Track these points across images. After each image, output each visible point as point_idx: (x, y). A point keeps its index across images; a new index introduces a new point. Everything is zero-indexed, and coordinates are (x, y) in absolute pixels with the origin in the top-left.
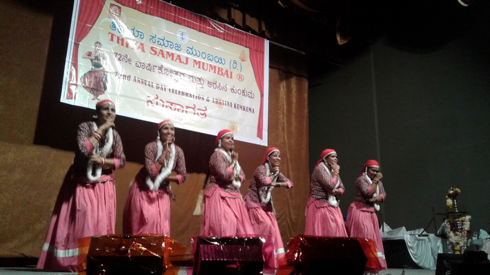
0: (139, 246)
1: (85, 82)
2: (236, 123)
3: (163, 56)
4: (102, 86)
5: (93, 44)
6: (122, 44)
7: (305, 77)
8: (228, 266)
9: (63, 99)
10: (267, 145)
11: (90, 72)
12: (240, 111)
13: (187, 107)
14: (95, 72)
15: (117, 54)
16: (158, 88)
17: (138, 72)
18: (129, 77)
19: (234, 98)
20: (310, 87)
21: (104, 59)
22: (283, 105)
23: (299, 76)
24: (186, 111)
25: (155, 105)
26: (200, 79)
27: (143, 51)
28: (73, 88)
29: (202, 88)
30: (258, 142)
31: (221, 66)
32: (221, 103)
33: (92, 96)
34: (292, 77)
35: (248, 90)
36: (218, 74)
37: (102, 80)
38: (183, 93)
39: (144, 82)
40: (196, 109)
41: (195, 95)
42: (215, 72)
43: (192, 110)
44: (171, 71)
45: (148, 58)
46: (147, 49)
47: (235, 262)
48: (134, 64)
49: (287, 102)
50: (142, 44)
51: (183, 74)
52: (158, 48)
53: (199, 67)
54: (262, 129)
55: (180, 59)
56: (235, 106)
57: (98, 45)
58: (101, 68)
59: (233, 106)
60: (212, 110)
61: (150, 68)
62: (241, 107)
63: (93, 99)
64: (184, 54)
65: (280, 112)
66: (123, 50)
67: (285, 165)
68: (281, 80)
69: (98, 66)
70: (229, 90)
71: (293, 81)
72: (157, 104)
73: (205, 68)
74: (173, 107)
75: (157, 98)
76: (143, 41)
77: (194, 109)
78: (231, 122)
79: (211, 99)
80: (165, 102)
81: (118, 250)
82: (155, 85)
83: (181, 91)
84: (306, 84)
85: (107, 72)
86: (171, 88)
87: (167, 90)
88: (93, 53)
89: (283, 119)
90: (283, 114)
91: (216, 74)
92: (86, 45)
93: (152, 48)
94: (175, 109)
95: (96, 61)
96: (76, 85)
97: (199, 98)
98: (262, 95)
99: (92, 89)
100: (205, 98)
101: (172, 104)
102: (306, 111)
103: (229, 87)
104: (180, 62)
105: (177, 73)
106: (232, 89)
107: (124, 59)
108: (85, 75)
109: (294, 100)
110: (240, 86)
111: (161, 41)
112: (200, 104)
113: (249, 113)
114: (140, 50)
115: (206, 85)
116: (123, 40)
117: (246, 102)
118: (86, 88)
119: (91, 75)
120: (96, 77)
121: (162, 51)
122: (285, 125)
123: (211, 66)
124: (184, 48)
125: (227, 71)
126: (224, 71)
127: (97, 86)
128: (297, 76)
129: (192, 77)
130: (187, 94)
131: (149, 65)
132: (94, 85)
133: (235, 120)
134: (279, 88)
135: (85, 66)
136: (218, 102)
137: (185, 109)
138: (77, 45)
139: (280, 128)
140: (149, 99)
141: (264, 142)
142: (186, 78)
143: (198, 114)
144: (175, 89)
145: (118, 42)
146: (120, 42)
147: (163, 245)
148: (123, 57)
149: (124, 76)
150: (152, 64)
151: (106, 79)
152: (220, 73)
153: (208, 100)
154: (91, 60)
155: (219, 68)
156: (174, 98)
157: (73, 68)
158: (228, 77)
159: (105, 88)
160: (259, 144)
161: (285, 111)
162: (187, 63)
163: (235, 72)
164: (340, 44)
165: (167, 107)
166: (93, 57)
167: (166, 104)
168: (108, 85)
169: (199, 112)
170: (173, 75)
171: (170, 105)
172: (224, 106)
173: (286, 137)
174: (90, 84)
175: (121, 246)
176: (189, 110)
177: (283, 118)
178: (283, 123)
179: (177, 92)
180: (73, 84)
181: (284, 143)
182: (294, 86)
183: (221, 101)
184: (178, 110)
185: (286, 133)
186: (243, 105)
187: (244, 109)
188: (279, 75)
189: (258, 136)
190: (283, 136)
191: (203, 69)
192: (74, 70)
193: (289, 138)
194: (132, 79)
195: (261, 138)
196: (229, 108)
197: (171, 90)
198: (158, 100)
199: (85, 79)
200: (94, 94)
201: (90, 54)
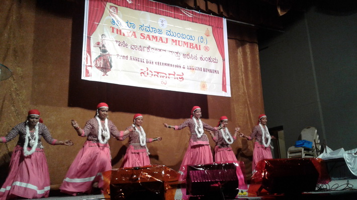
0: (146, 174)
1: (96, 64)
2: (205, 82)
3: (150, 39)
4: (109, 65)
5: (100, 36)
6: (120, 34)
7: (257, 43)
8: (212, 185)
9: (83, 77)
10: (230, 96)
11: (100, 56)
12: (208, 73)
13: (169, 74)
14: (103, 56)
15: (117, 41)
16: (147, 62)
17: (133, 53)
18: (127, 57)
19: (203, 64)
20: (260, 50)
22: (241, 65)
23: (252, 43)
24: (169, 78)
25: (146, 75)
26: (177, 53)
27: (135, 37)
28: (89, 68)
29: (179, 59)
30: (223, 94)
31: (192, 42)
33: (103, 73)
34: (246, 44)
35: (212, 57)
36: (190, 47)
37: (108, 61)
38: (165, 64)
39: (137, 60)
40: (176, 75)
41: (174, 65)
42: (187, 47)
44: (156, 49)
45: (139, 41)
46: (138, 35)
47: (217, 182)
48: (129, 47)
49: (243, 62)
50: (134, 32)
51: (165, 51)
52: (146, 34)
53: (176, 44)
54: (226, 85)
55: (162, 40)
57: (104, 36)
58: (107, 53)
59: (203, 70)
60: (188, 74)
61: (141, 48)
62: (209, 70)
63: (104, 75)
64: (164, 36)
65: (239, 71)
66: (121, 39)
67: (247, 109)
68: (238, 47)
69: (105, 51)
70: (199, 59)
71: (248, 47)
72: (148, 74)
73: (181, 45)
74: (160, 75)
75: (148, 70)
76: (135, 30)
77: (174, 75)
78: (202, 82)
79: (186, 67)
80: (153, 72)
81: (131, 179)
82: (145, 61)
84: (257, 48)
87: (154, 63)
88: (101, 43)
90: (242, 72)
91: (189, 48)
92: (96, 37)
93: (141, 34)
94: (161, 77)
95: (103, 48)
96: (91, 66)
97: (177, 66)
98: (224, 60)
99: (102, 68)
100: (182, 67)
101: (158, 73)
102: (259, 68)
103: (199, 57)
104: (162, 42)
105: (160, 50)
106: (201, 58)
107: (122, 44)
108: (96, 59)
109: (249, 60)
110: (207, 55)
111: (148, 29)
112: (179, 71)
113: (215, 74)
114: (133, 36)
115: (182, 56)
116: (120, 31)
117: (212, 66)
118: (98, 68)
119: (100, 59)
120: (104, 60)
121: (148, 35)
122: (244, 80)
123: (184, 42)
124: (164, 32)
125: (196, 45)
126: (194, 45)
127: (106, 67)
128: (249, 42)
129: (171, 52)
130: (168, 65)
131: (140, 46)
132: (103, 65)
133: (205, 80)
134: (237, 53)
135: (96, 52)
136: (192, 69)
137: (168, 76)
138: (89, 38)
139: (241, 82)
140: (142, 71)
141: (228, 94)
142: (167, 53)
144: (160, 62)
145: (117, 33)
146: (119, 32)
147: (163, 172)
149: (124, 56)
151: (111, 60)
152: (192, 47)
153: (184, 68)
154: (100, 48)
155: (190, 43)
157: (88, 54)
158: (197, 49)
159: (111, 67)
160: (224, 95)
161: (243, 70)
162: (167, 42)
163: (203, 45)
164: (281, 15)
165: (155, 75)
166: (101, 46)
167: (154, 74)
168: (112, 64)
169: (178, 77)
170: (158, 52)
171: (156, 74)
172: (196, 71)
173: (245, 89)
174: (100, 65)
175: (133, 175)
176: (170, 76)
177: (242, 75)
178: (242, 78)
179: (162, 64)
180: (89, 66)
181: (244, 93)
182: (248, 50)
183: (194, 68)
184: (163, 77)
185: (245, 86)
186: (210, 68)
187: (211, 71)
188: (236, 43)
189: (223, 90)
190: (243, 88)
191: (179, 45)
192: (89, 56)
193: (248, 89)
194: (129, 58)
195: (226, 91)
196: (200, 71)
197: (157, 63)
198: (148, 71)
199: (96, 61)
200: (103, 71)
201: (98, 44)
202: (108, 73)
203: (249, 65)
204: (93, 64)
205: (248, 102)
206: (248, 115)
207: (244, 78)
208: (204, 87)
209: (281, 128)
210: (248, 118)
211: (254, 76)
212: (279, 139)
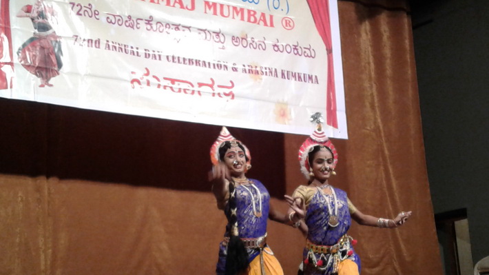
1: (25, 58)
2: (286, 104)
3: (152, 1)
4: (54, 61)
7: (404, 10)
11: (32, 40)
12: (293, 83)
13: (200, 85)
14: (40, 38)
15: (73, 4)
16: (147, 56)
17: (112, 31)
18: (98, 42)
19: (281, 61)
20: (415, 27)
21: (53, 14)
22: (369, 63)
23: (394, 9)
24: (199, 92)
25: (144, 86)
26: (218, 34)
28: (6, 69)
29: (223, 48)
30: (330, 133)
31: (252, 7)
32: (257, 72)
33: (39, 81)
34: (380, 13)
35: (303, 44)
36: (249, 20)
37: (53, 52)
38: (191, 61)
39: (123, 49)
40: (215, 87)
41: (212, 63)
42: (242, 19)
43: (208, 89)
44: (168, 25)
48: (103, 19)
49: (374, 56)
51: (189, 28)
53: (215, 13)
54: (335, 110)
55: (181, 3)
56: (283, 74)
58: (50, 32)
59: (279, 74)
60: (244, 85)
61: (131, 22)
62: (294, 76)
63: (42, 86)
65: (364, 76)
67: (382, 168)
68: (361, 20)
69: (44, 27)
70: (270, 48)
71: (383, 20)
72: (148, 83)
73: (226, 13)
74: (176, 86)
75: (148, 74)
77: (211, 86)
78: (279, 103)
79: (240, 67)
80: (161, 78)
82: (142, 52)
83: (187, 57)
84: (406, 22)
85: (60, 37)
86: (170, 55)
87: (164, 58)
88: (35, 7)
89: (370, 89)
91: (245, 23)
94: (180, 90)
95: (41, 20)
96: (11, 64)
97: (219, 66)
98: (329, 51)
99: (38, 68)
100: (230, 66)
101: (173, 81)
103: (269, 43)
104: (182, 7)
105: (177, 27)
106: (275, 46)
107: (87, 11)
108: (24, 45)
109: (387, 52)
110: (288, 38)
112: (222, 77)
113: (309, 85)
115: (229, 41)
117: (303, 66)
118: (28, 67)
119: (34, 46)
120: (42, 48)
122: (376, 100)
123: (235, 8)
125: (263, 15)
126: (258, 16)
127: (47, 66)
128: (389, 9)
129: (204, 31)
130: (197, 62)
131: (130, 17)
132: (41, 61)
133: (286, 99)
134: (359, 35)
135: (22, 30)
136: (253, 71)
137: (196, 88)
139: (367, 104)
140: (134, 77)
141: (342, 133)
142: (194, 34)
143: (219, 94)
144: (176, 56)
148: (84, 9)
149: (90, 41)
150: (135, 15)
151: (60, 49)
152: (252, 19)
153: (235, 69)
154: (33, 19)
155: (249, 11)
156: (177, 71)
157: (2, 35)
158: (266, 24)
159: (60, 65)
160: (332, 135)
161: (373, 73)
162: (193, 8)
163: (278, 16)
165: (165, 87)
166: (35, 14)
167: (163, 83)
168: (64, 59)
169: (222, 91)
170: (172, 31)
171: (168, 83)
172: (264, 77)
173: (379, 120)
174: (34, 61)
176: (203, 89)
178: (372, 94)
179: (181, 60)
180: (6, 63)
181: (377, 130)
182: (385, 28)
183: (258, 69)
184: (185, 90)
185: (378, 113)
186: (296, 71)
187: (299, 77)
188: (358, 11)
189: (329, 123)
190: (374, 118)
191: (223, 15)
192: (6, 38)
193: (385, 121)
194: (103, 45)
195: (335, 125)
196: (272, 78)
197: (171, 58)
198: (150, 78)
199: (24, 52)
200: (41, 76)
201: (28, 9)
202: (52, 81)
203: (388, 63)
204: (16, 60)
205: (386, 152)
206: (384, 182)
207: (375, 94)
208: (283, 114)
209: (462, 214)
210: (385, 189)
211: (400, 90)
212: (458, 240)
